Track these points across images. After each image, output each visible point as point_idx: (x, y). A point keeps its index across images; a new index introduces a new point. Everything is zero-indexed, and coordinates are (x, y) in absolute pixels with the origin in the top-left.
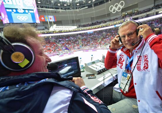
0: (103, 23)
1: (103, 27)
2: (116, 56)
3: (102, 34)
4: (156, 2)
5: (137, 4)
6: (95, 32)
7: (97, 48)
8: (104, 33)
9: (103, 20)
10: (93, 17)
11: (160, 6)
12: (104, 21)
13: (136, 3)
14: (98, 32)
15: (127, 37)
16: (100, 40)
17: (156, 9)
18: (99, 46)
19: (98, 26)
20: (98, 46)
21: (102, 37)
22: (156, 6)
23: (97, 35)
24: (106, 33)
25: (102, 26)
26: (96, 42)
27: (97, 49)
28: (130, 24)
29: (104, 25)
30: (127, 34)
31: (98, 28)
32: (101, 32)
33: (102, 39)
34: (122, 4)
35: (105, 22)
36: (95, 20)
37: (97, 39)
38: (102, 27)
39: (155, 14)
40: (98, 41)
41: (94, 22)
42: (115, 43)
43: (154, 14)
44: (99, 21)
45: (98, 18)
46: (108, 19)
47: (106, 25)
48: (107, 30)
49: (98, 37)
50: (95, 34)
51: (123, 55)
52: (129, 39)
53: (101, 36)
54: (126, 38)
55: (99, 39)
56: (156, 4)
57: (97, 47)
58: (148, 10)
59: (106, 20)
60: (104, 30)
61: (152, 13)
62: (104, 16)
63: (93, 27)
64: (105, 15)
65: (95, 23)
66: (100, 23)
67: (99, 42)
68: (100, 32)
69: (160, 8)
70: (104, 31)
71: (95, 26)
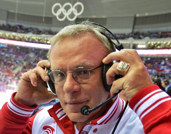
0: (34, 33)
1: (32, 42)
2: (31, 126)
3: (26, 55)
4: (136, 27)
5: (106, 19)
6: (10, 47)
7: (9, 85)
8: (32, 55)
9: (34, 26)
10: (12, 11)
11: (141, 36)
12: (37, 29)
13: (104, 17)
14: (17, 49)
15: (70, 80)
16: (19, 68)
17: (135, 38)
18: (14, 82)
19: (20, 35)
20: (11, 80)
21: (25, 63)
22: (135, 34)
23: (14, 56)
24: (36, 56)
25: (29, 39)
26: (8, 71)
27: (7, 88)
28: (87, 37)
29: (35, 37)
30: (71, 69)
31: (20, 40)
32: (26, 50)
33: (24, 68)
34: (79, 8)
35: (39, 32)
36: (16, 20)
37: (12, 64)
38: (31, 40)
39: (131, 46)
40: (14, 69)
41: (13, 24)
42: (34, 84)
43: (129, 46)
44: (26, 25)
45: (23, 17)
46: (47, 28)
47: (39, 40)
48: (39, 50)
49: (15, 61)
50: (11, 51)
51: (53, 130)
52: (76, 87)
53: (22, 60)
54: (67, 83)
55: (16, 65)
56: (136, 31)
57: (7, 83)
58: (122, 36)
59: (41, 28)
60: (32, 48)
61: (127, 44)
62: (38, 19)
63: (8, 34)
64: (41, 17)
65: (13, 27)
66: (27, 31)
67: (16, 71)
68: (23, 51)
69: (140, 38)
70: (33, 52)
71: (14, 34)
